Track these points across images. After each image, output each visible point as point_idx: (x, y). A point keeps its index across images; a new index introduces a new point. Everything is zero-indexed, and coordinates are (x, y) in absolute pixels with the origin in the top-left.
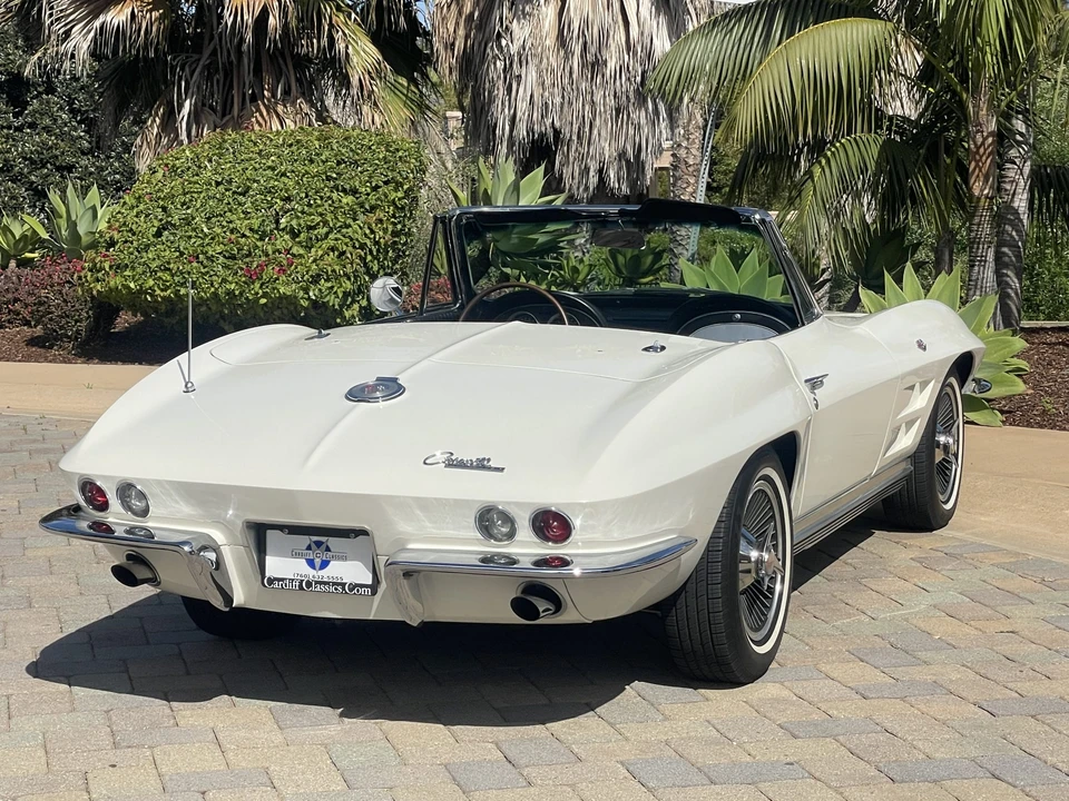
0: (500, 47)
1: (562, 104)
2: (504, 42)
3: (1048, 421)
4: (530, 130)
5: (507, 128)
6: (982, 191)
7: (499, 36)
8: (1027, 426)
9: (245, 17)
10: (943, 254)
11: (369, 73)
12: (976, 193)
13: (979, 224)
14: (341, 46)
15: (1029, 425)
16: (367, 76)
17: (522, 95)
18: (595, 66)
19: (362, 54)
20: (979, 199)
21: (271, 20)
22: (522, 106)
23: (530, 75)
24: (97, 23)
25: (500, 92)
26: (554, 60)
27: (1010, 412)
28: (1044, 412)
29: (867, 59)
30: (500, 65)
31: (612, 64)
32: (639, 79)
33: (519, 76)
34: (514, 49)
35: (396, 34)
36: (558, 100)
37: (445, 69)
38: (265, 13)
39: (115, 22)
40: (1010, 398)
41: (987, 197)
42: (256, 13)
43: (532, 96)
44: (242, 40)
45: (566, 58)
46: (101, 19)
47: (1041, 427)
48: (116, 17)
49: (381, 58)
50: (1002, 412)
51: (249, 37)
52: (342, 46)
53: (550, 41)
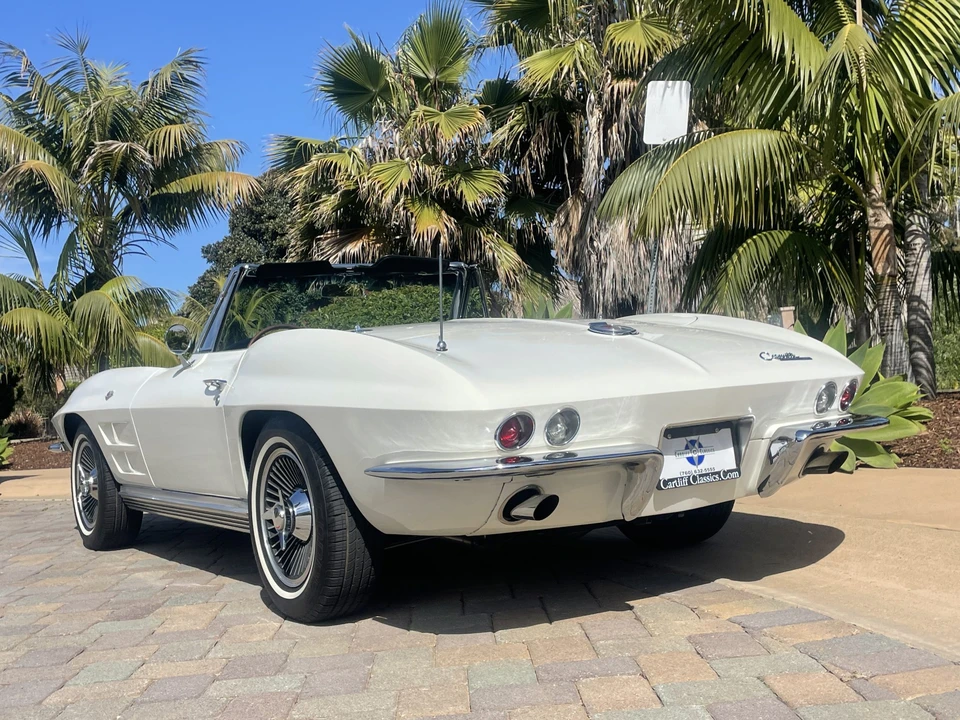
0: (593, 247)
1: (635, 279)
2: (595, 244)
3: (946, 461)
4: (616, 299)
5: (601, 298)
6: (884, 270)
7: (592, 240)
8: (924, 466)
9: (426, 239)
10: (861, 329)
11: (514, 271)
12: (880, 272)
13: (884, 299)
14: (489, 254)
15: (925, 465)
16: (511, 273)
17: (608, 274)
18: (654, 254)
19: (506, 258)
20: (883, 277)
21: (442, 239)
22: (608, 282)
23: (612, 263)
24: (340, 254)
25: (595, 276)
26: (627, 250)
27: (908, 455)
28: (942, 453)
29: (762, 162)
30: (594, 257)
31: (666, 251)
32: (685, 259)
33: (606, 264)
34: (601, 247)
35: (530, 244)
36: (632, 278)
37: (563, 264)
38: (438, 235)
39: (352, 252)
40: (911, 441)
41: (890, 276)
42: (434, 236)
43: (614, 275)
44: (425, 253)
45: (635, 247)
46: (343, 250)
47: (936, 466)
48: (353, 248)
49: (520, 260)
50: (900, 455)
51: (429, 251)
52: (491, 254)
53: (624, 237)
